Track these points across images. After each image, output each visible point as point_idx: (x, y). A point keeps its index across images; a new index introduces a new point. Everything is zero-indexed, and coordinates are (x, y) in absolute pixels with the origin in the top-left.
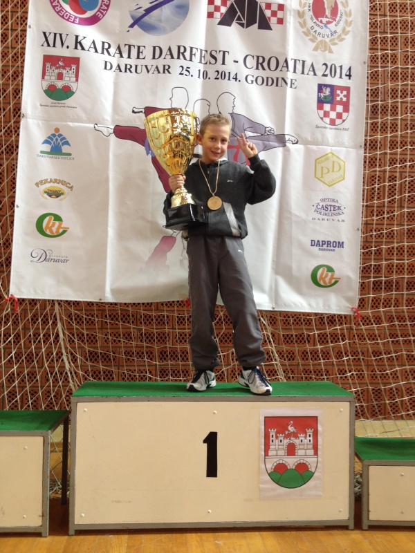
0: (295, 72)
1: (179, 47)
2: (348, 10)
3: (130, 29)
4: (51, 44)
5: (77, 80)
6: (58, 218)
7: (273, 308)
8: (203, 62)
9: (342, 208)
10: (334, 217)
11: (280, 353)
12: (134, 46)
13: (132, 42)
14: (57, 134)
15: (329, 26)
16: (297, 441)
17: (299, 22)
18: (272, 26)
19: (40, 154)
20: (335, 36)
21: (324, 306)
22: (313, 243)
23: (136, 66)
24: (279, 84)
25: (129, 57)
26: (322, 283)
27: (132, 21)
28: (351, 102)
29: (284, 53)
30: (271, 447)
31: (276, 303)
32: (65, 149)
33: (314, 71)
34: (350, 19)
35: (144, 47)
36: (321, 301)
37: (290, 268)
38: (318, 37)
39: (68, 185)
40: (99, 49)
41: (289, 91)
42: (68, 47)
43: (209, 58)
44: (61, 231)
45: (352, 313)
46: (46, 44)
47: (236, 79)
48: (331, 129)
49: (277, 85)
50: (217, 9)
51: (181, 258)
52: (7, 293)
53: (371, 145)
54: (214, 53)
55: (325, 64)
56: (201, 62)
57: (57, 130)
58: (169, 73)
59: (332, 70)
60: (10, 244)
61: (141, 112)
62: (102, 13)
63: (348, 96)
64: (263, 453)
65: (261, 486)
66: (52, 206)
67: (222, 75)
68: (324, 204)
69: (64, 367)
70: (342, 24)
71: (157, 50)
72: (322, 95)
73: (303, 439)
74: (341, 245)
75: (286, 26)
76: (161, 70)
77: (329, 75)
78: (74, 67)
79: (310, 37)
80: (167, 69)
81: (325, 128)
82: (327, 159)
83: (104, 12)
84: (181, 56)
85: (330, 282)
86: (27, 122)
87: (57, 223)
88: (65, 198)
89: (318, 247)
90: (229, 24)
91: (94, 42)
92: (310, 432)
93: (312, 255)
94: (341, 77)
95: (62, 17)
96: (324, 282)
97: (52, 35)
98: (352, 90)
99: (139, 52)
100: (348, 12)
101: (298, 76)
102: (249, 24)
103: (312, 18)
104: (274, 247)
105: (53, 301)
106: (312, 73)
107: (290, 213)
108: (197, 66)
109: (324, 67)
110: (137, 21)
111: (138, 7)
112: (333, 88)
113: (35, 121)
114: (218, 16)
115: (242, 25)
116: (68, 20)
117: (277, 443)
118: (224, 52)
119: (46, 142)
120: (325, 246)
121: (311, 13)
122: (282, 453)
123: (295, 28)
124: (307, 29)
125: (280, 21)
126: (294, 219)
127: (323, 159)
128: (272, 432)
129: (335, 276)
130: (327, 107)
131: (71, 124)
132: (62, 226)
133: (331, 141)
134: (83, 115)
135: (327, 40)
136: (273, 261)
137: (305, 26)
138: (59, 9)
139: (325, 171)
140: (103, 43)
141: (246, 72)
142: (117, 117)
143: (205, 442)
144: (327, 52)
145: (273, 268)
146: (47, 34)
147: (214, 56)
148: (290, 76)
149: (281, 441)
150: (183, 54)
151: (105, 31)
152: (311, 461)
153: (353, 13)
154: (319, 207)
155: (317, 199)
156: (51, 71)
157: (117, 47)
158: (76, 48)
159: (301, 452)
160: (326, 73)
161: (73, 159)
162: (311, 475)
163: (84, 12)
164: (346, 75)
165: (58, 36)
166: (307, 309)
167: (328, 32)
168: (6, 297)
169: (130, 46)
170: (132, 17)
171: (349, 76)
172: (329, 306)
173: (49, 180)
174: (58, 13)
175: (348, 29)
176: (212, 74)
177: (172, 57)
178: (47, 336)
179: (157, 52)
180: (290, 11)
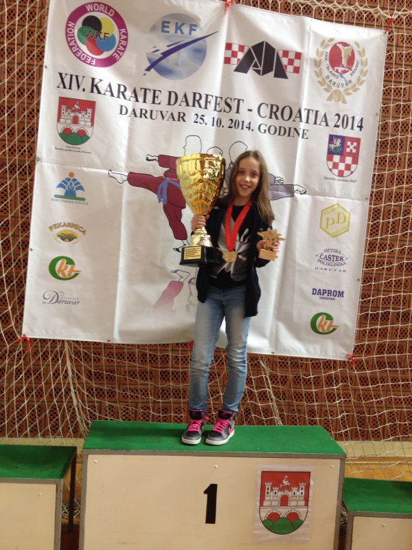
0: (307, 122)
1: (195, 94)
2: (364, 59)
3: (147, 72)
4: (67, 86)
5: (92, 125)
6: (70, 261)
7: (273, 353)
8: (217, 109)
9: (344, 259)
10: (336, 267)
11: (276, 394)
12: (150, 90)
13: (148, 86)
14: (71, 179)
15: (344, 75)
16: (290, 494)
17: (316, 72)
18: (288, 74)
19: (54, 198)
20: (350, 86)
21: (321, 352)
22: (315, 292)
23: (151, 111)
24: (291, 135)
25: (145, 101)
26: (320, 330)
27: (148, 65)
28: (360, 154)
29: (299, 103)
30: (266, 498)
31: (276, 348)
32: (79, 194)
33: (326, 121)
34: (365, 69)
35: (160, 91)
36: (318, 348)
37: (290, 315)
38: (333, 86)
39: (81, 229)
40: (115, 93)
41: (300, 141)
42: (84, 90)
43: (223, 105)
44: (73, 274)
45: (347, 360)
46: (62, 86)
47: (249, 128)
48: (339, 180)
49: (289, 135)
50: (234, 54)
51: (188, 303)
52: (20, 333)
53: (376, 197)
54: (228, 101)
55: (338, 115)
56: (215, 110)
57: (71, 174)
58: (184, 121)
59: (344, 120)
60: (23, 285)
61: (155, 160)
62: (119, 54)
63: (357, 148)
64: (258, 504)
65: (255, 532)
66: (65, 249)
67: (235, 124)
68: (328, 254)
69: (72, 402)
70: (357, 73)
71: (173, 96)
72: (333, 146)
73: (296, 492)
74: (341, 294)
75: (302, 74)
76: (176, 118)
77: (341, 126)
78: (90, 111)
79: (324, 87)
80: (182, 117)
81: (333, 179)
82: (333, 210)
83: (121, 54)
84: (196, 104)
85: (328, 329)
86: (42, 165)
87: (69, 266)
88: (77, 242)
89: (319, 296)
90: (245, 71)
91: (110, 86)
92: (302, 485)
93: (313, 303)
94: (352, 128)
95: (79, 58)
96: (323, 329)
97: (69, 77)
98: (362, 142)
99: (154, 97)
100: (364, 60)
101: (311, 126)
102: (266, 71)
103: (328, 68)
104: (277, 294)
105: (63, 341)
106: (324, 123)
107: (295, 262)
108: (211, 114)
109: (337, 117)
110: (154, 65)
111: (155, 49)
112: (343, 139)
113: (50, 165)
114: (234, 61)
115: (258, 72)
116: (84, 61)
117: (272, 495)
118: (239, 100)
119: (60, 186)
120: (326, 295)
121: (328, 62)
122: (275, 503)
123: (311, 78)
124: (323, 78)
125: (297, 70)
126: (297, 268)
127: (329, 210)
128: (268, 485)
129: (333, 324)
130: (336, 158)
131: (85, 169)
132: (75, 269)
133: (338, 192)
134: (97, 161)
135: (342, 89)
136: (275, 307)
137: (321, 75)
138: (76, 50)
139: (331, 222)
140: (119, 86)
141: (259, 121)
142: (131, 164)
143: (206, 492)
144: (341, 102)
145: (274, 314)
146: (63, 75)
147: (228, 104)
148: (302, 126)
149: (275, 493)
150: (198, 101)
151: (122, 73)
152: (302, 511)
153: (369, 63)
154: (322, 257)
155: (321, 249)
156: (66, 114)
157: (132, 90)
158: (92, 91)
159: (292, 503)
160: (338, 124)
161: (87, 204)
162: (301, 523)
163: (100, 53)
164: (358, 127)
165: (74, 78)
166: (305, 355)
167: (343, 81)
168: (19, 337)
169: (145, 90)
170: (149, 60)
171: (361, 127)
172: (326, 352)
173: (62, 224)
174: (74, 53)
175: (363, 78)
176: (226, 123)
177: (188, 105)
178: (56, 375)
179: (173, 98)
180: (307, 60)
